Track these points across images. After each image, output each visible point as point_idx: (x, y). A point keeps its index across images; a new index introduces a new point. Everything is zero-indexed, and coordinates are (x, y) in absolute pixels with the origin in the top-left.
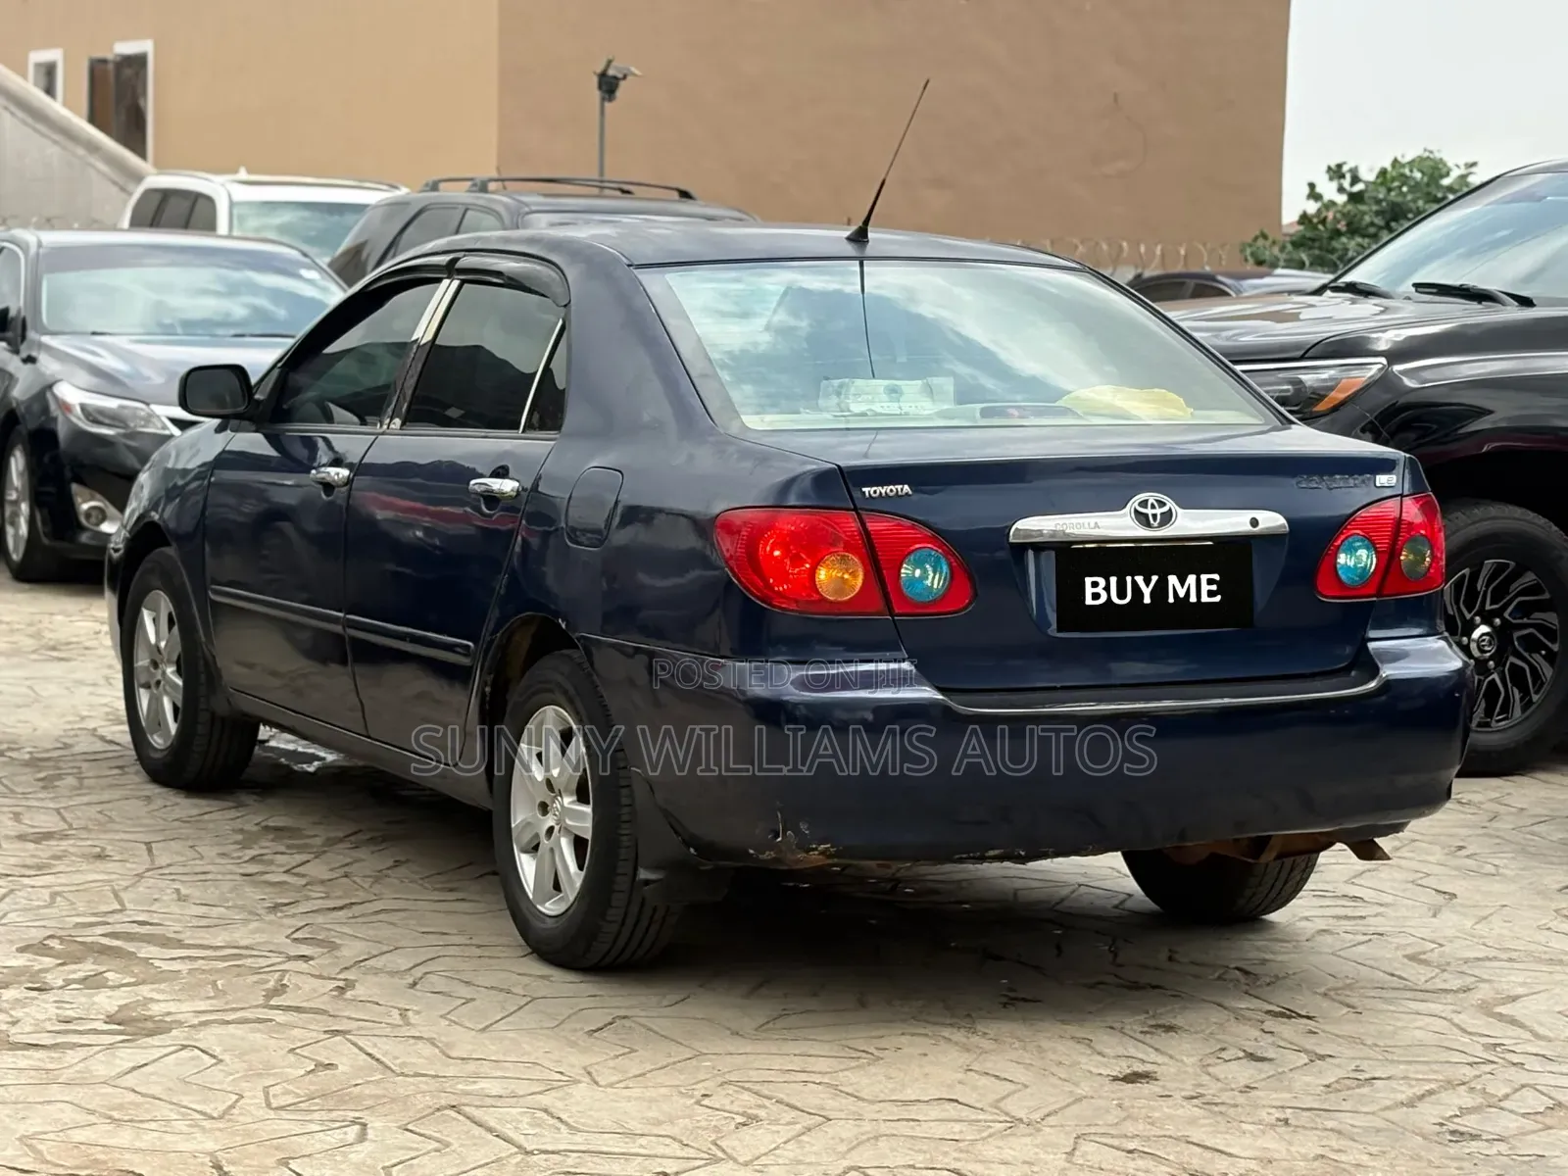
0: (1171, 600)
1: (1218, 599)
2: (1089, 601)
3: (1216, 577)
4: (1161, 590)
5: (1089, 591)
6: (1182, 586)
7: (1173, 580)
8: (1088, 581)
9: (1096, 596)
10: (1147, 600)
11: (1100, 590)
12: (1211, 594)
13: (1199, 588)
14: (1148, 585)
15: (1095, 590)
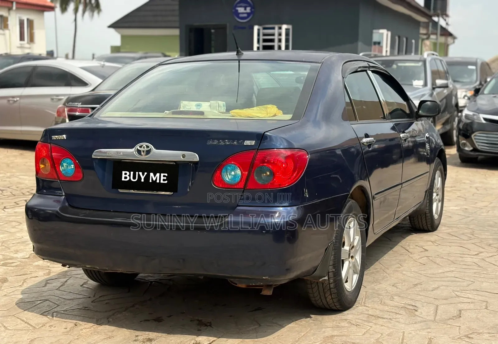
0: (151, 181)
1: (166, 182)
2: (123, 179)
3: (166, 175)
4: (147, 177)
5: (123, 176)
6: (155, 177)
7: (152, 174)
8: (124, 172)
10: (143, 180)
11: (127, 176)
13: (160, 178)
14: (143, 176)
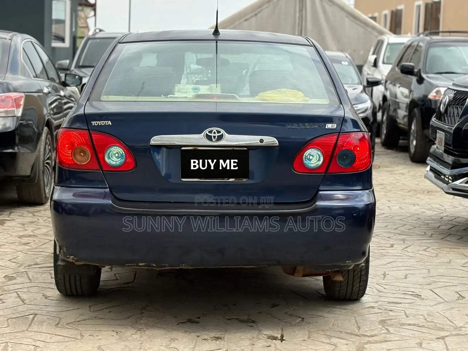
0: (221, 168)
1: (237, 168)
2: (192, 168)
3: (236, 161)
4: (217, 165)
5: (192, 164)
6: (225, 163)
7: (221, 161)
8: (192, 161)
9: (195, 166)
10: (212, 168)
11: (196, 164)
12: (234, 166)
13: (230, 164)
14: (213, 163)
15: (194, 164)
